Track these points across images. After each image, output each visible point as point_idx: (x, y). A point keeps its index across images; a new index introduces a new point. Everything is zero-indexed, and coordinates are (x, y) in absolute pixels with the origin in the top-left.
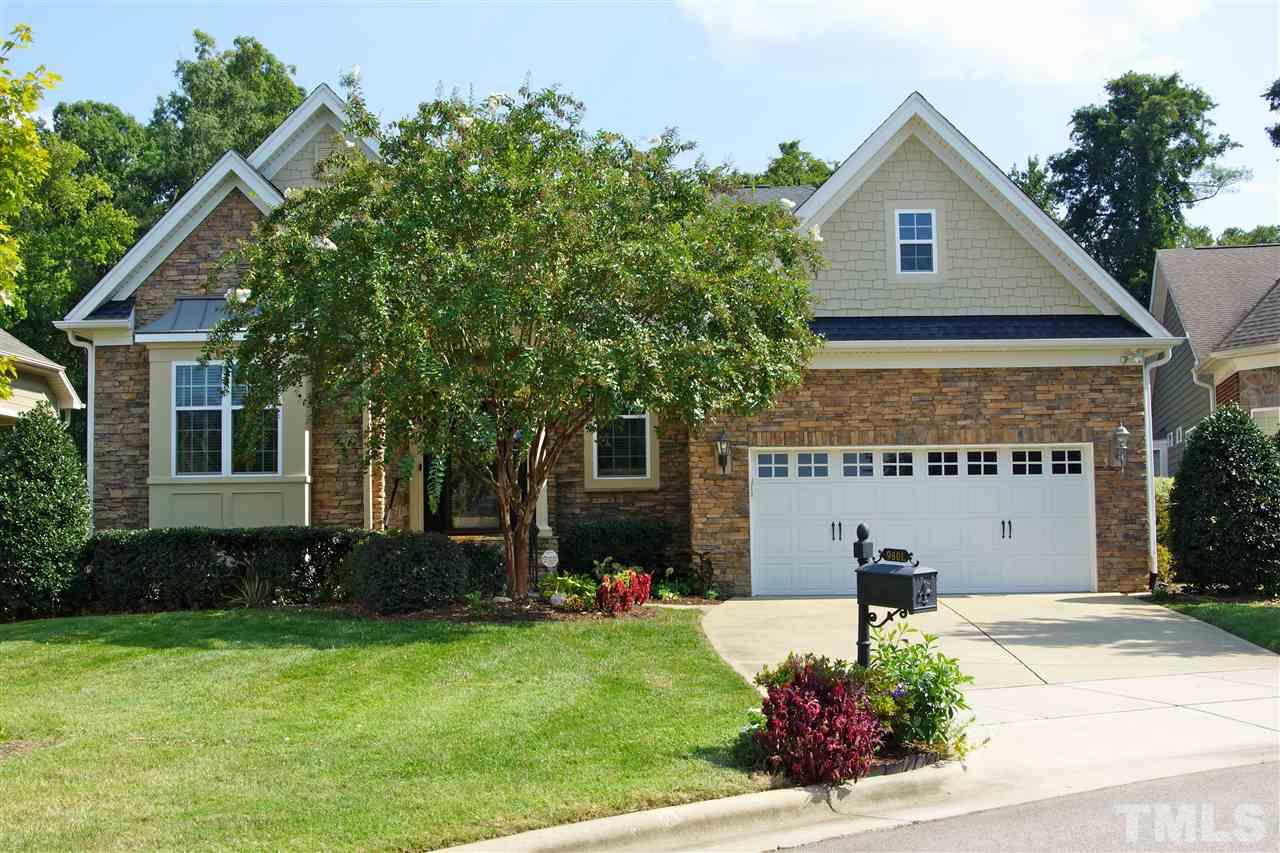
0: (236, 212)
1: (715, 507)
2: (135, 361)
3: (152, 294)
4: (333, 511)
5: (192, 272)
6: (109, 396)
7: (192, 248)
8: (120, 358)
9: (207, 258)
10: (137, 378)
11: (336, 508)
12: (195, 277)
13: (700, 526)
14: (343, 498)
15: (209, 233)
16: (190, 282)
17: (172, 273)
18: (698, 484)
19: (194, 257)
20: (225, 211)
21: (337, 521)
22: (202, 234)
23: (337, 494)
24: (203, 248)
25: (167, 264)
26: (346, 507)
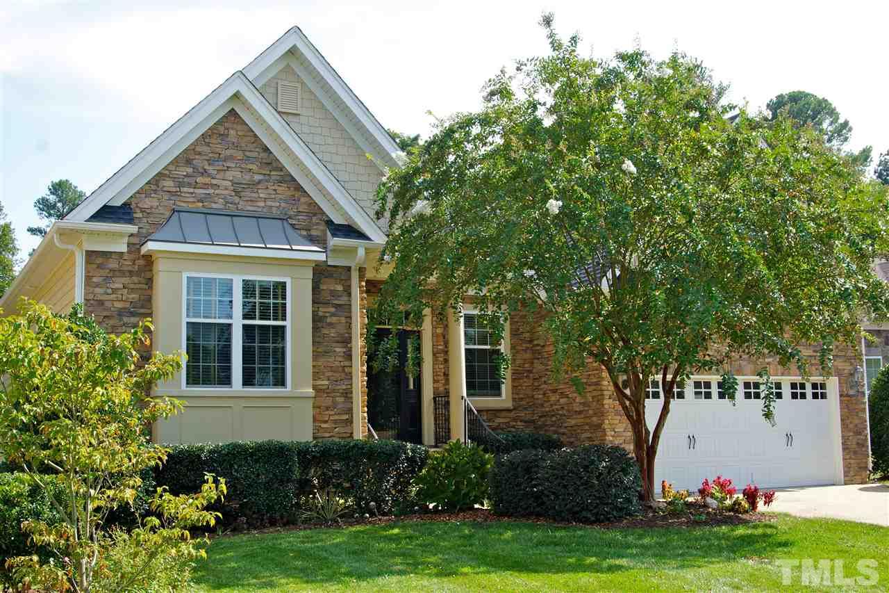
0: (232, 132)
1: (620, 423)
2: (130, 268)
3: (147, 203)
4: (324, 426)
5: (189, 185)
6: (101, 303)
7: (189, 162)
8: (113, 264)
9: (204, 173)
10: (132, 286)
11: (326, 422)
12: (192, 190)
13: (611, 438)
14: (333, 413)
15: (205, 149)
16: (187, 195)
17: (168, 184)
18: (609, 404)
19: (190, 170)
20: (221, 129)
21: (327, 435)
22: (198, 149)
23: (327, 408)
24: (199, 162)
25: (165, 175)
26: (335, 422)
